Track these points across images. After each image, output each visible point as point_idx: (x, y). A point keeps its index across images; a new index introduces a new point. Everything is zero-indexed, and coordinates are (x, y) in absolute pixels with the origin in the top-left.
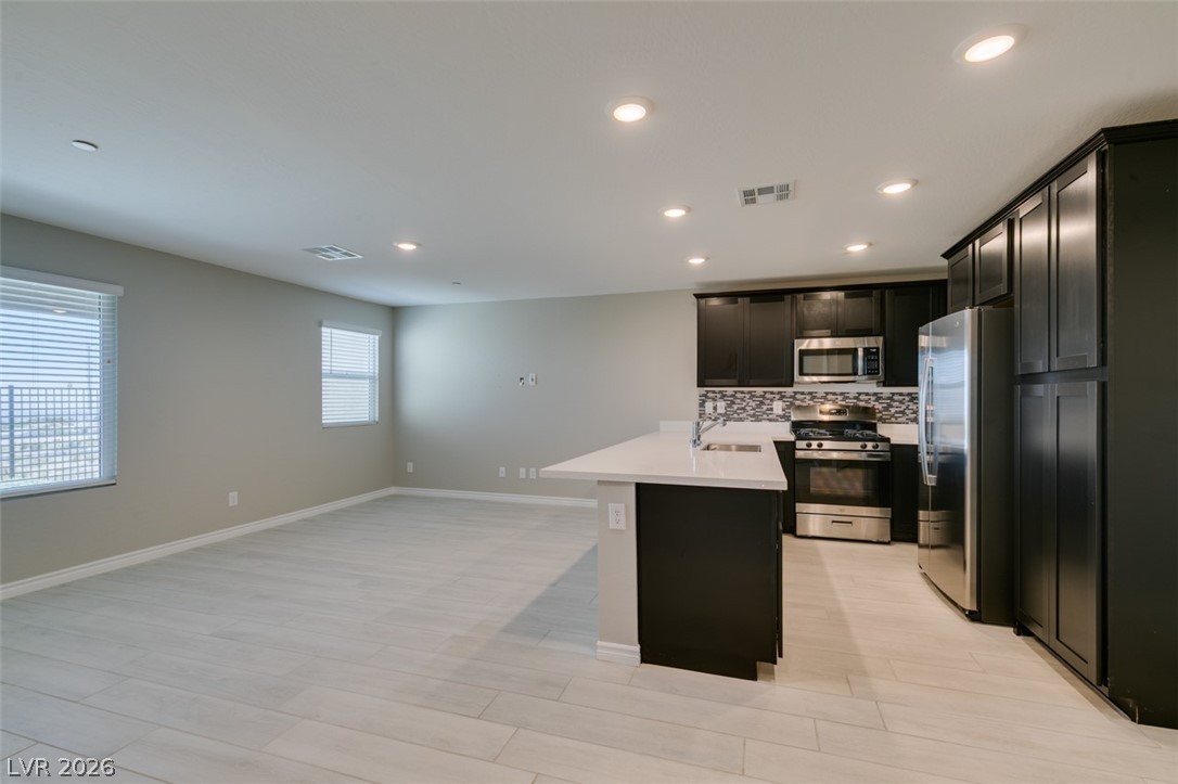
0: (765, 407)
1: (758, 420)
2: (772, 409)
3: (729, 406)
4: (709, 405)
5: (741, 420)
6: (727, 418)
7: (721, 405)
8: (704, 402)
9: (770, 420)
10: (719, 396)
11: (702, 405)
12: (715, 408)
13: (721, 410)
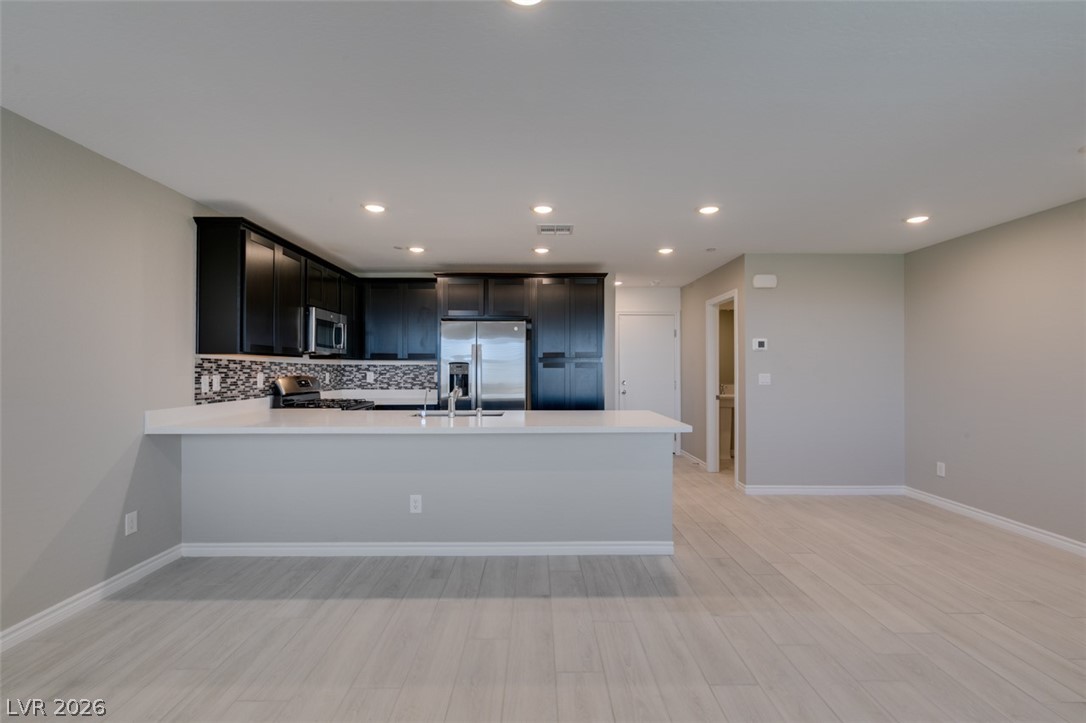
0: (252, 380)
1: (247, 397)
2: (255, 383)
3: (223, 380)
4: (205, 380)
5: (233, 399)
6: (221, 397)
7: (217, 379)
8: (199, 375)
9: (256, 396)
10: (214, 366)
11: (198, 380)
12: (211, 385)
13: (216, 387)
